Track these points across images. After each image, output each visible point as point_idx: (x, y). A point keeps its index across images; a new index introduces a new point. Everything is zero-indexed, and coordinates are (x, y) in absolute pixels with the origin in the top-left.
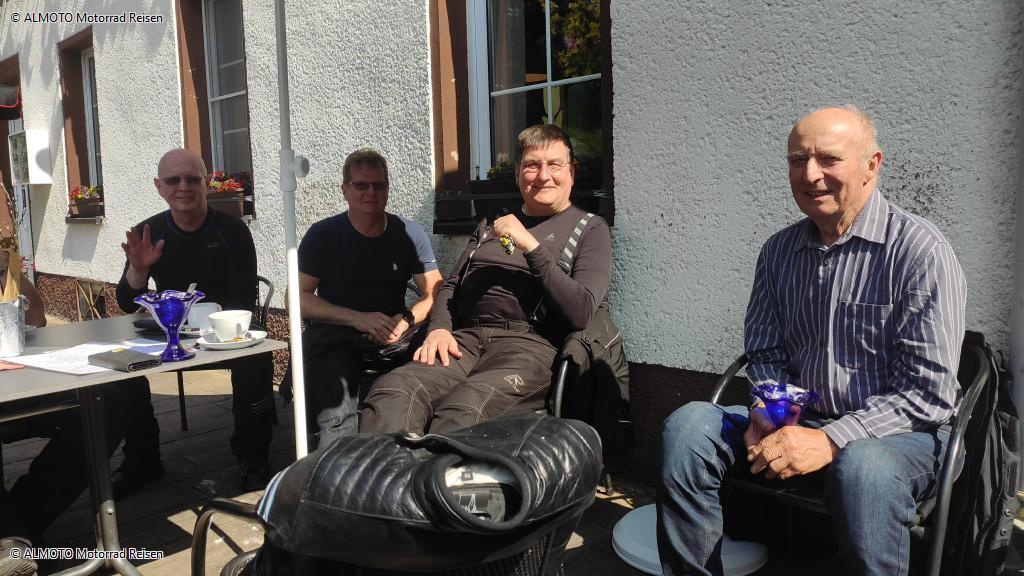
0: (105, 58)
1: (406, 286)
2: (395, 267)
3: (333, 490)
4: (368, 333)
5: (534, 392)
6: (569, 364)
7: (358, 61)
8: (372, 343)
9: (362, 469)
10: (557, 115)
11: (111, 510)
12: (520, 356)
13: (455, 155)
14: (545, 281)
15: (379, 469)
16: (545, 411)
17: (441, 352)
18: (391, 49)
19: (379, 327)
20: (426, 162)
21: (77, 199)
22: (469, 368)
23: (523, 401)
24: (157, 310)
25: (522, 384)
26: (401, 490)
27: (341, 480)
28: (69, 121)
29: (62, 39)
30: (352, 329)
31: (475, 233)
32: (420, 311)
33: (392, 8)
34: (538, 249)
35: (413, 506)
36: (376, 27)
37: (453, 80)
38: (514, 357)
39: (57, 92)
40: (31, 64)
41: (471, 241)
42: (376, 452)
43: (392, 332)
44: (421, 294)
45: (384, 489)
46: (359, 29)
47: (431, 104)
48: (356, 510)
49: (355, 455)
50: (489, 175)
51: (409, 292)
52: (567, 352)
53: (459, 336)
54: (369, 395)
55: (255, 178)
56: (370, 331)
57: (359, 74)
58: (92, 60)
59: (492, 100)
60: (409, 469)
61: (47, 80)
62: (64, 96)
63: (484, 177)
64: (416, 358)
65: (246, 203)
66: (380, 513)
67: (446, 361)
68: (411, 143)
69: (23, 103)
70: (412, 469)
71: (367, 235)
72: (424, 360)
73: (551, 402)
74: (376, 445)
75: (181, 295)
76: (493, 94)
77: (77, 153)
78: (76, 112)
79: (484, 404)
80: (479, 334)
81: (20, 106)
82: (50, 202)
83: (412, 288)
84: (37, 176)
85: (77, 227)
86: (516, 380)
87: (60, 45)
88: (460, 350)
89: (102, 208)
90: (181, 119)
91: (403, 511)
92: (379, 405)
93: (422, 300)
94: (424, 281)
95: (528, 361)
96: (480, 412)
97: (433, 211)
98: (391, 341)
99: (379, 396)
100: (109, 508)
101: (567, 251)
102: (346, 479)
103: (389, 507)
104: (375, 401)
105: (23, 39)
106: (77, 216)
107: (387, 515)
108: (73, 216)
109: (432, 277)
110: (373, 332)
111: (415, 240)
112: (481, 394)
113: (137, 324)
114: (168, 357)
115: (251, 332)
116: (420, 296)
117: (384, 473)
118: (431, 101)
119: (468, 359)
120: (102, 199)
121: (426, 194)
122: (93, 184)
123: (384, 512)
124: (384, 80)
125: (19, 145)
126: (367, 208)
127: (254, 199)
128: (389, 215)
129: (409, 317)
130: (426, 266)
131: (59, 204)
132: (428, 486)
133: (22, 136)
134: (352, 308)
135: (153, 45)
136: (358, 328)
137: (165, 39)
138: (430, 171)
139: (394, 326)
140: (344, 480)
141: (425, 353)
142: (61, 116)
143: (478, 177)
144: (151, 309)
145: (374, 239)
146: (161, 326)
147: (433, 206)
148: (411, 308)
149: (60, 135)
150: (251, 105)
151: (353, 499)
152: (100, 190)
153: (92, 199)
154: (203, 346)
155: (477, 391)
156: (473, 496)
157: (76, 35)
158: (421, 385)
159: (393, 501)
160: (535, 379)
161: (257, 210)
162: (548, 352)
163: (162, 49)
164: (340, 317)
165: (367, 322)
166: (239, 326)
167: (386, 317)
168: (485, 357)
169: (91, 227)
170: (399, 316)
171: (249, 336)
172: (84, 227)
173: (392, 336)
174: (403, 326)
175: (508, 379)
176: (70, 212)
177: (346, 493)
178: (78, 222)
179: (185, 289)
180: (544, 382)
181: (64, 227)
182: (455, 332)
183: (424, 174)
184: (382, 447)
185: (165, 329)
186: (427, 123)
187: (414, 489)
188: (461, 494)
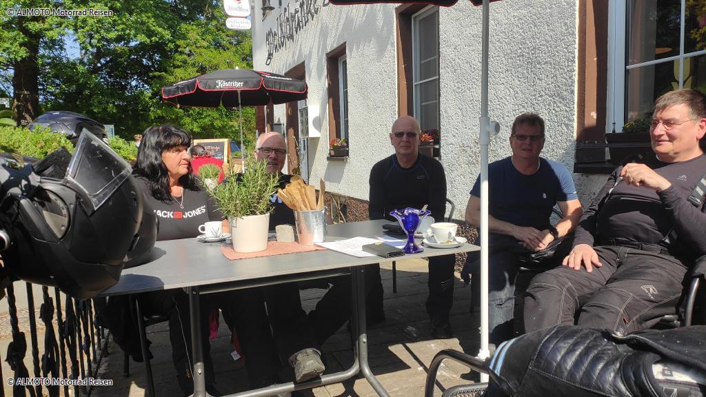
0: (353, 60)
1: (552, 210)
2: (545, 196)
3: (555, 364)
4: (523, 241)
5: (666, 300)
6: (700, 281)
7: (519, 51)
8: (526, 248)
9: (578, 353)
10: (686, 80)
11: (365, 340)
12: (654, 270)
13: (594, 115)
14: (676, 214)
15: (592, 355)
16: (676, 316)
17: (585, 262)
18: (546, 40)
19: (531, 238)
20: (570, 120)
21: (333, 146)
22: (608, 276)
23: (657, 307)
24: (403, 220)
25: (656, 293)
26: (612, 375)
27: (562, 357)
28: (331, 100)
29: (329, 51)
30: (512, 237)
31: (613, 173)
32: (564, 228)
33: (548, 11)
34: (671, 188)
35: (623, 388)
36: (535, 26)
37: (595, 59)
38: (650, 270)
39: (325, 83)
40: (311, 66)
41: (610, 179)
42: (588, 341)
43: (541, 242)
44: (563, 217)
45: (598, 371)
46: (522, 28)
47: (576, 78)
48: (574, 382)
49: (571, 341)
50: (624, 129)
51: (553, 215)
52: (698, 271)
53: (600, 251)
54: (530, 287)
55: (442, 133)
56: (524, 239)
57: (520, 60)
58: (345, 63)
59: (627, 72)
60: (617, 359)
61: (320, 78)
62: (329, 85)
63: (619, 130)
64: (565, 263)
65: (435, 149)
66: (595, 388)
67: (590, 269)
68: (558, 107)
69: (309, 91)
70: (620, 360)
71: (524, 173)
72: (571, 265)
73: (681, 310)
74: (586, 336)
75: (417, 212)
76: (628, 67)
77: (335, 119)
78: (335, 94)
79: (624, 306)
80: (617, 251)
81: (306, 93)
82: (319, 148)
83: (556, 212)
84: (313, 132)
85: (333, 162)
86: (651, 290)
87: (327, 54)
88: (600, 261)
89: (348, 151)
90: (397, 96)
91: (615, 391)
92: (539, 295)
93: (564, 221)
94: (567, 207)
95: (662, 276)
96: (621, 311)
97: (573, 156)
98: (540, 249)
99: (538, 289)
100: (364, 338)
101: (698, 189)
102: (566, 357)
103: (603, 386)
104: (536, 292)
105: (308, 52)
106: (333, 156)
107: (601, 391)
108: (331, 156)
109: (573, 204)
110: (528, 241)
111: (560, 178)
112: (622, 298)
113: (384, 227)
114: (407, 250)
115: (456, 238)
116: (562, 218)
117: (597, 359)
118: (577, 76)
119: (607, 269)
120: (348, 146)
121: (569, 144)
122: (343, 138)
123: (599, 389)
124: (539, 63)
125: (304, 115)
126: (524, 154)
127: (440, 147)
128: (541, 159)
129: (554, 232)
130: (568, 196)
131: (324, 150)
132: (637, 375)
133: (306, 110)
134: (512, 223)
135: (381, 51)
136: (516, 237)
137: (389, 47)
138: (573, 127)
139: (543, 238)
140: (564, 358)
141: (572, 260)
142: (327, 97)
143: (614, 131)
144: (400, 219)
145: (529, 176)
146: (404, 230)
147: (574, 152)
148: (556, 225)
149: (326, 109)
150: (442, 85)
151: (572, 373)
152: (347, 142)
153: (343, 147)
154: (426, 244)
155: (619, 295)
156: (675, 390)
157: (337, 48)
158: (570, 284)
159: (605, 381)
160: (668, 290)
161: (442, 154)
162: (680, 270)
163: (387, 54)
164: (502, 228)
165: (524, 233)
166: (450, 233)
167: (537, 231)
168: (622, 269)
169: (340, 163)
170: (547, 231)
171: (455, 240)
172: (337, 163)
173: (541, 245)
174: (549, 238)
175: (644, 288)
176: (330, 154)
177: (566, 369)
178: (335, 160)
179: (420, 208)
180: (675, 294)
181: (326, 162)
182: (598, 248)
183: (567, 129)
184: (592, 338)
185: (406, 232)
186: (572, 92)
187: (623, 374)
188: (665, 387)
